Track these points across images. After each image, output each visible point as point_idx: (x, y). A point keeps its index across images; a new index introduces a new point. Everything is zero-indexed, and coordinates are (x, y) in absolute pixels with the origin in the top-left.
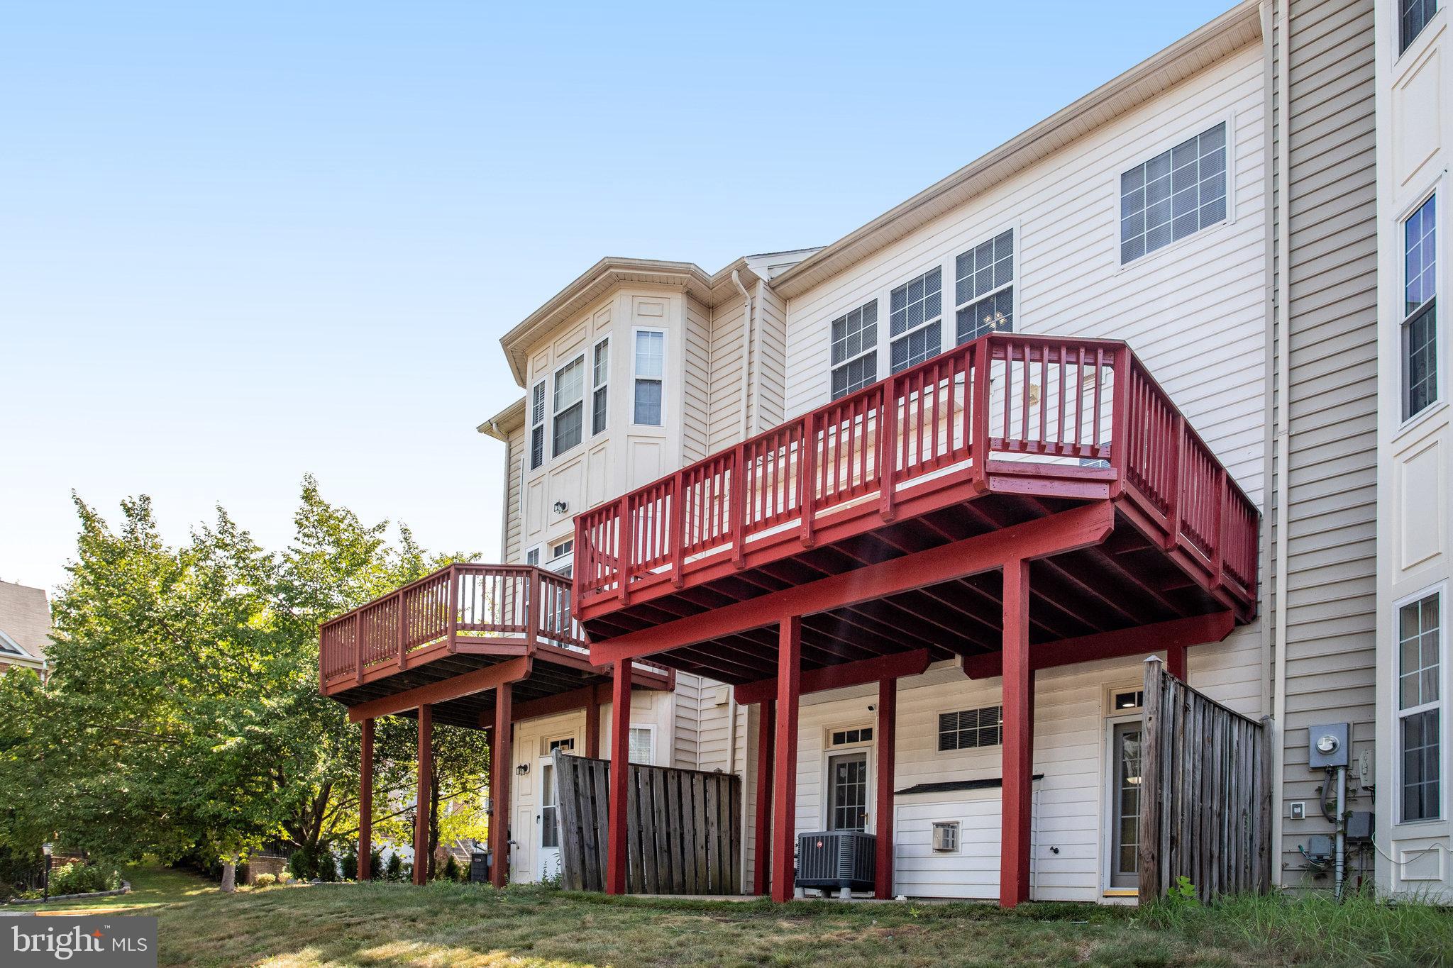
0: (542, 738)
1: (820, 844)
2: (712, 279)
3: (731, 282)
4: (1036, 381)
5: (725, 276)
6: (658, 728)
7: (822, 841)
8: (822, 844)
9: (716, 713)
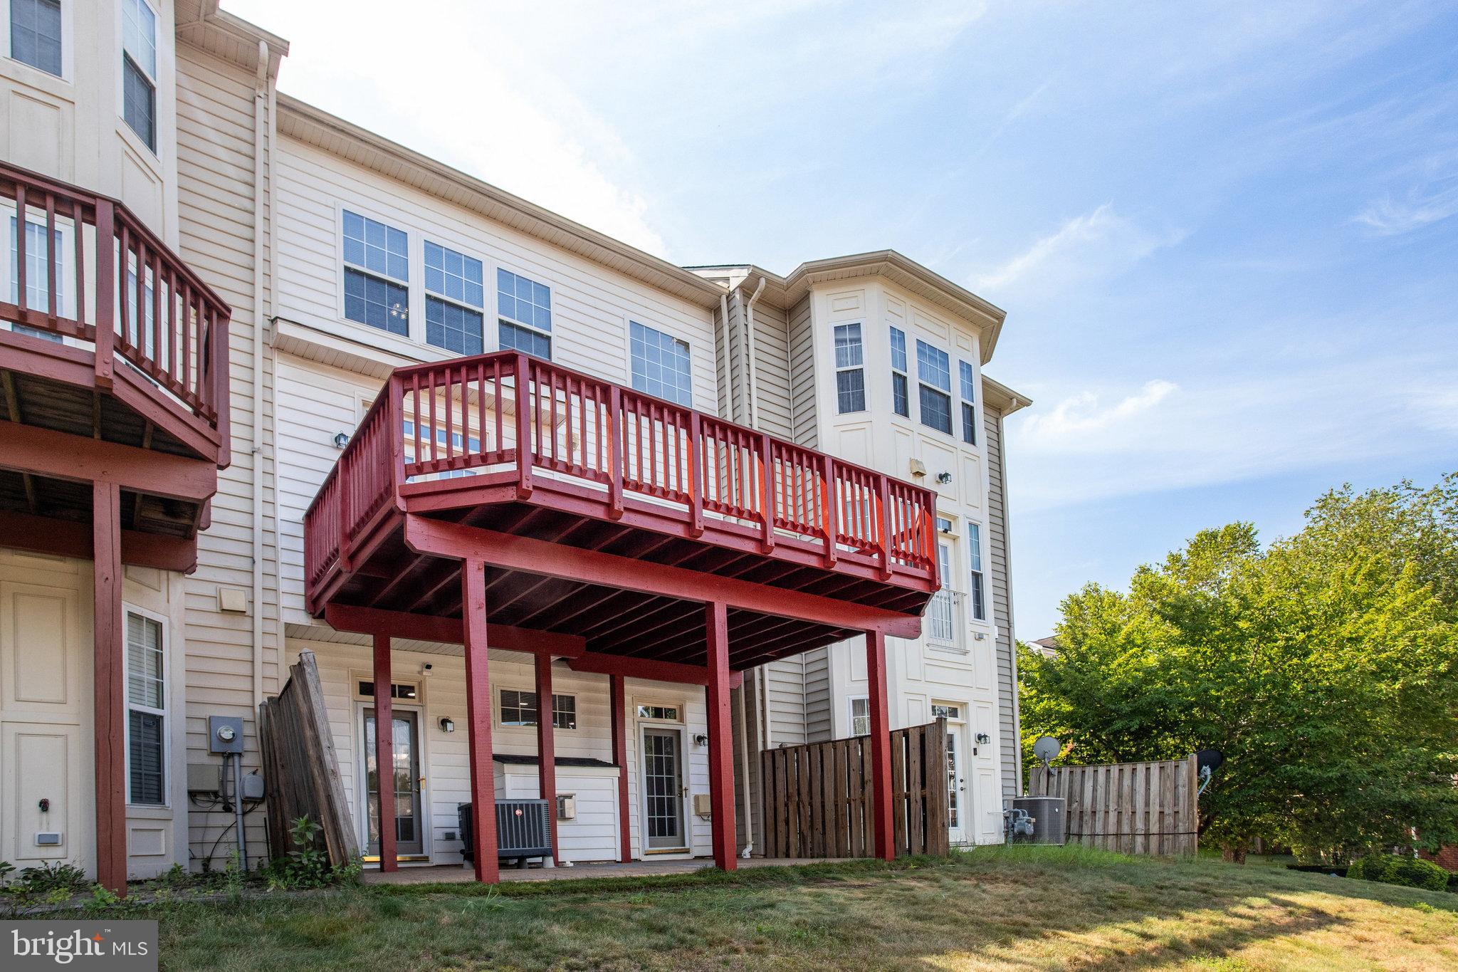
1: (518, 812)
6: (170, 623)
7: (521, 808)
8: (521, 813)
9: (216, 620)
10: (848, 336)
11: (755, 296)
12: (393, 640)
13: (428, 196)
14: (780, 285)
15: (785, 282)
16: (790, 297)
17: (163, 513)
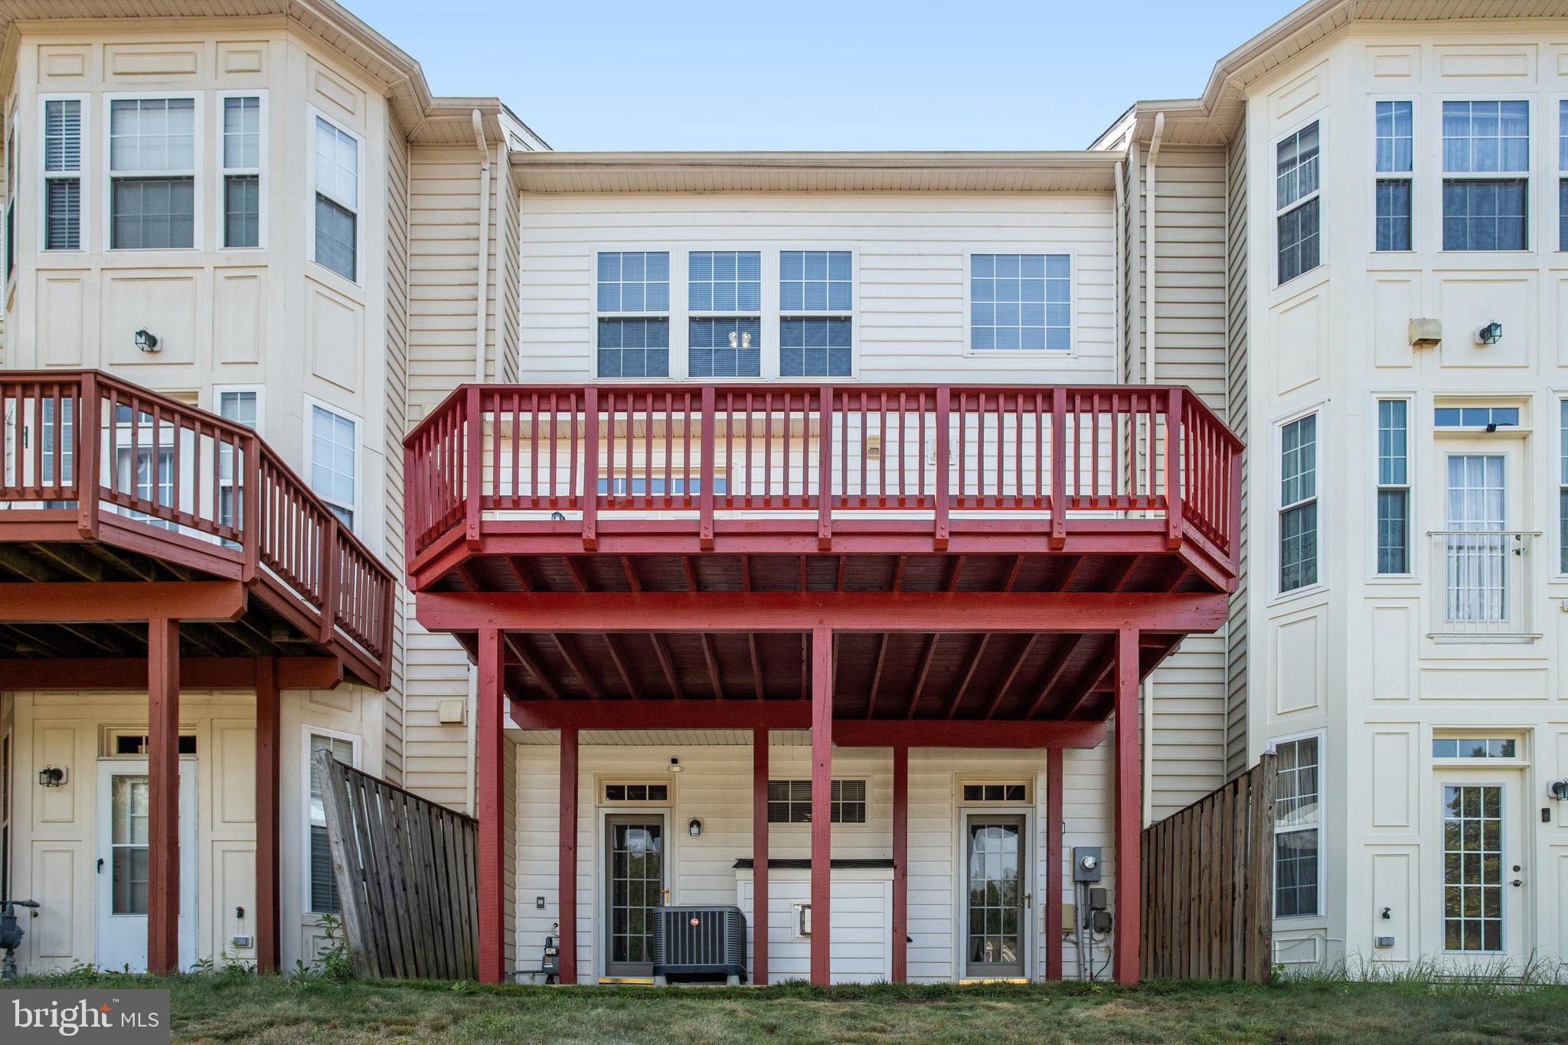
0: (101, 728)
1: (695, 922)
2: (433, 102)
3: (470, 122)
4: (874, 432)
5: (462, 110)
6: (364, 742)
7: (698, 918)
8: (697, 922)
9: (438, 734)
10: (1298, 151)
11: (1155, 145)
12: (583, 734)
13: (699, 196)
14: (1195, 112)
15: (1201, 103)
16: (1219, 122)
17: (289, 635)
